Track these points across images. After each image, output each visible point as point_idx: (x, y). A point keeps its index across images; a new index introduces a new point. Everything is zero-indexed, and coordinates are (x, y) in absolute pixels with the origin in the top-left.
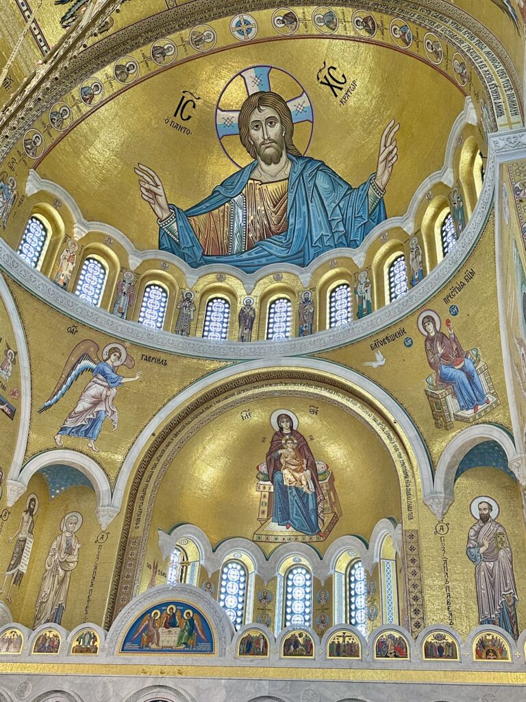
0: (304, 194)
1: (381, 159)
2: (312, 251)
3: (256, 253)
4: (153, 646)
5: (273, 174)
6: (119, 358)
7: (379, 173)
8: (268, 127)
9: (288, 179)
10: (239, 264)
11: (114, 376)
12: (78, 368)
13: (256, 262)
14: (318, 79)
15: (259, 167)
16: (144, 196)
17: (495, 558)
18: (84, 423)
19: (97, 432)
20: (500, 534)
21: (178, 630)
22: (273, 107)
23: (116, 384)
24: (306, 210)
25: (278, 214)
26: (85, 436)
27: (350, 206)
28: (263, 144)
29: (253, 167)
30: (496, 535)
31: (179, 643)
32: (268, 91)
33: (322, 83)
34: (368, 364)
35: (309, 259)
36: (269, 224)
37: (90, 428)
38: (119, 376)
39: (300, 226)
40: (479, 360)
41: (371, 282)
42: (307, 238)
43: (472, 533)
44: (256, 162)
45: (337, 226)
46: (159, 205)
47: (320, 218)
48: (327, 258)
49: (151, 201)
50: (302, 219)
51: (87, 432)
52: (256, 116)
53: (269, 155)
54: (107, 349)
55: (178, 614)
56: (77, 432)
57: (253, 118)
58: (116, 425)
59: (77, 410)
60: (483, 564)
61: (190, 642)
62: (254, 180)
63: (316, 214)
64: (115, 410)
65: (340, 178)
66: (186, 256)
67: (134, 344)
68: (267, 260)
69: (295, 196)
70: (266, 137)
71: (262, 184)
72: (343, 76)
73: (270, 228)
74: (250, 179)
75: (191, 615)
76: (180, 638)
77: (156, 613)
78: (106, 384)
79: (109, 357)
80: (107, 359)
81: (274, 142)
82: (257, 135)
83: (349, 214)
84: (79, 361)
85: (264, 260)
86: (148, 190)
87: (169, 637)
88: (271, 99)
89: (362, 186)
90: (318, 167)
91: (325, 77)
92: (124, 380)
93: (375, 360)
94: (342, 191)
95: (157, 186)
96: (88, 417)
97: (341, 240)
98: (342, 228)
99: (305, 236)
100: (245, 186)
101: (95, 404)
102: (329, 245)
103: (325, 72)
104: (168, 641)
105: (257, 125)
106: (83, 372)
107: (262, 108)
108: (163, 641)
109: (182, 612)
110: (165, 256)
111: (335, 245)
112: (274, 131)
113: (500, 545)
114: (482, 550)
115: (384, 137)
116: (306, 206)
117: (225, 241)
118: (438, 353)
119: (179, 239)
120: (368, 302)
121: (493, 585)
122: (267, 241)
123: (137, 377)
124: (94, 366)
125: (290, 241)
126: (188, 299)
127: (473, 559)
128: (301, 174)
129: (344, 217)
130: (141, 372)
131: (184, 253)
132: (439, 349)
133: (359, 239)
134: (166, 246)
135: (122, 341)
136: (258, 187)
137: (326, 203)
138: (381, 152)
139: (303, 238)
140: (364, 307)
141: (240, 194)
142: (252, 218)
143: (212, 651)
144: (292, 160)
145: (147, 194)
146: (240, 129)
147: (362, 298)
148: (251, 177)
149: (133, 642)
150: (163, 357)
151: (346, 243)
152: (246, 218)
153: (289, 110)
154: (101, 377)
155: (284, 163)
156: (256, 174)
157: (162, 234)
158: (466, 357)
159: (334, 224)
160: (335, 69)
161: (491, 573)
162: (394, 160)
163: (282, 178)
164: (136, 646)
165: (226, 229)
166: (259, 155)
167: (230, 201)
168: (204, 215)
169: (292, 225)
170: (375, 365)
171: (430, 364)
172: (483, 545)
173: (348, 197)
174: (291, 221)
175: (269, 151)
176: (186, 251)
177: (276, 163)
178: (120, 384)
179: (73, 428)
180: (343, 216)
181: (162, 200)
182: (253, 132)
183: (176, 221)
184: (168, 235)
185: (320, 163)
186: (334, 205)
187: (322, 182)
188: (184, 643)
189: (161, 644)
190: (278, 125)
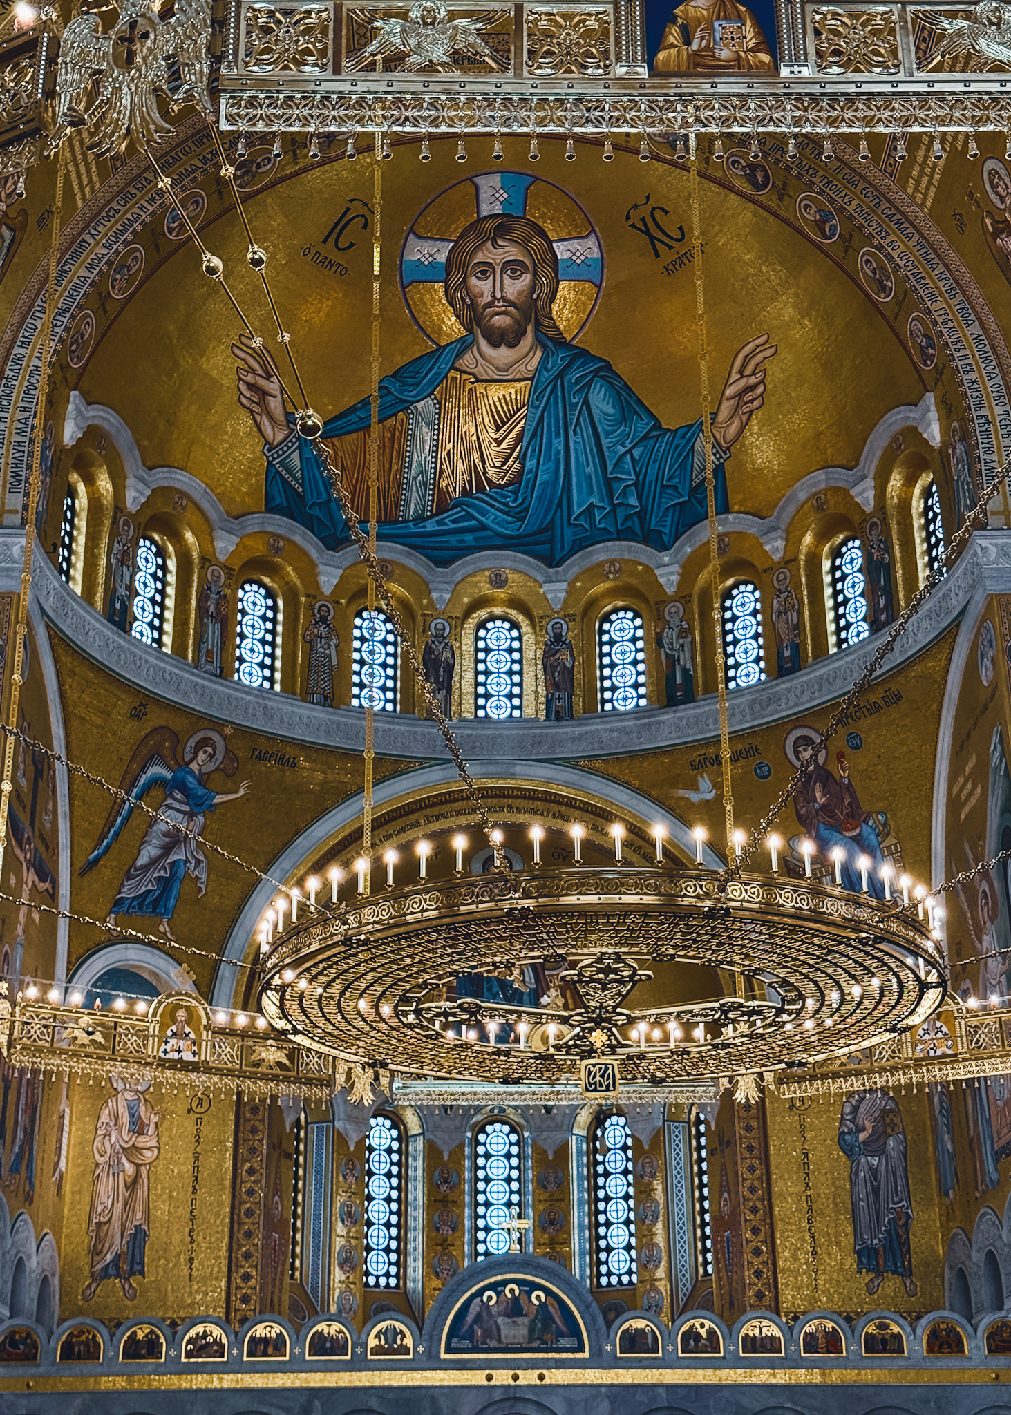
0: (561, 415)
1: (728, 392)
2: (569, 533)
3: (454, 522)
4: (493, 1344)
5: (501, 365)
6: (212, 756)
7: (722, 416)
8: (505, 276)
9: (531, 379)
10: (419, 541)
11: (201, 792)
12: (142, 782)
13: (453, 540)
14: (628, 218)
15: (475, 349)
16: (244, 400)
17: (881, 1152)
18: (150, 887)
19: (172, 902)
20: (891, 1111)
21: (526, 1320)
22: (523, 243)
23: (204, 807)
24: (561, 447)
25: (503, 446)
26: (154, 911)
27: (655, 461)
28: (490, 305)
29: (464, 345)
30: (884, 1113)
31: (531, 1340)
32: (521, 215)
33: (633, 226)
34: (682, 793)
35: (563, 548)
36: (484, 463)
37: (160, 896)
38: (210, 791)
39: (546, 477)
40: (888, 834)
41: (690, 630)
42: (560, 504)
43: (847, 1109)
44: (470, 339)
45: (624, 493)
46: (271, 418)
47: (590, 469)
48: (602, 557)
49: (256, 409)
50: (552, 464)
51: (156, 903)
52: (488, 254)
53: (499, 328)
54: (192, 742)
55: (524, 1298)
56: (140, 905)
57: (480, 257)
58: (203, 887)
59: (139, 863)
60: (863, 1160)
61: (548, 1337)
62: (462, 372)
63: (582, 458)
64: (201, 857)
65: (639, 401)
66: (315, 522)
67: (240, 730)
68: (476, 539)
69: (542, 417)
70: (498, 295)
71: (477, 380)
72: (681, 228)
73: (485, 472)
74: (453, 368)
75: (543, 1299)
76: (531, 1330)
77: (490, 1298)
78: (186, 808)
79: (195, 757)
80: (191, 761)
81: (512, 304)
82: (483, 288)
83: (651, 477)
84: (143, 770)
85: (469, 538)
86: (251, 387)
87: (514, 1331)
88: (522, 230)
89: (684, 430)
90: (597, 371)
91: (643, 219)
92: (218, 799)
93: (697, 790)
94: (642, 426)
95: (268, 377)
96: (156, 875)
97: (629, 524)
98: (633, 501)
99: (556, 501)
100: (441, 382)
101: (167, 850)
102: (605, 529)
103: (645, 211)
104: (514, 1337)
105: (486, 270)
106: (149, 788)
107: (500, 242)
108: (506, 1337)
109: (529, 1294)
110: (278, 524)
111: (618, 531)
112: (515, 287)
113: (889, 1131)
114: (862, 1136)
115: (741, 357)
116: (562, 439)
117: (392, 492)
118: (815, 801)
119: (302, 485)
120: (685, 671)
121: (876, 1191)
122: (477, 498)
123: (242, 792)
124: (169, 775)
125: (525, 505)
126: (324, 620)
127: (848, 1151)
128: (561, 375)
129: (641, 478)
130: (247, 783)
131: (311, 516)
132: (818, 795)
133: (667, 531)
134: (278, 501)
135: (217, 724)
136: (469, 386)
137: (605, 443)
138: (731, 381)
139: (551, 502)
140: (678, 681)
141: (429, 395)
142: (450, 446)
143: (581, 1349)
144: (544, 347)
145: (248, 394)
146: (448, 273)
147: (672, 660)
148: (457, 365)
149: (463, 1338)
150: (290, 752)
151: (640, 533)
152: (437, 446)
153: (555, 255)
154: (179, 796)
155: (527, 349)
156: (468, 361)
157: (271, 476)
158: (866, 821)
159: (618, 488)
160: (666, 212)
161: (874, 1172)
162: (756, 404)
163: (518, 376)
164: (467, 1344)
165: (395, 467)
166: (479, 326)
167: (408, 408)
168: (354, 436)
169: (531, 471)
170: (695, 797)
171: (799, 817)
172: (864, 1129)
173: (652, 441)
174: (530, 464)
175: (499, 321)
176: (315, 512)
177: (513, 344)
178: (211, 806)
179: (134, 898)
180: (637, 475)
181: (275, 404)
182: (473, 281)
183: (299, 448)
184: (282, 477)
185: (601, 364)
186: (622, 450)
187: (601, 401)
188: (539, 1339)
189: (504, 1340)
190: (527, 279)
